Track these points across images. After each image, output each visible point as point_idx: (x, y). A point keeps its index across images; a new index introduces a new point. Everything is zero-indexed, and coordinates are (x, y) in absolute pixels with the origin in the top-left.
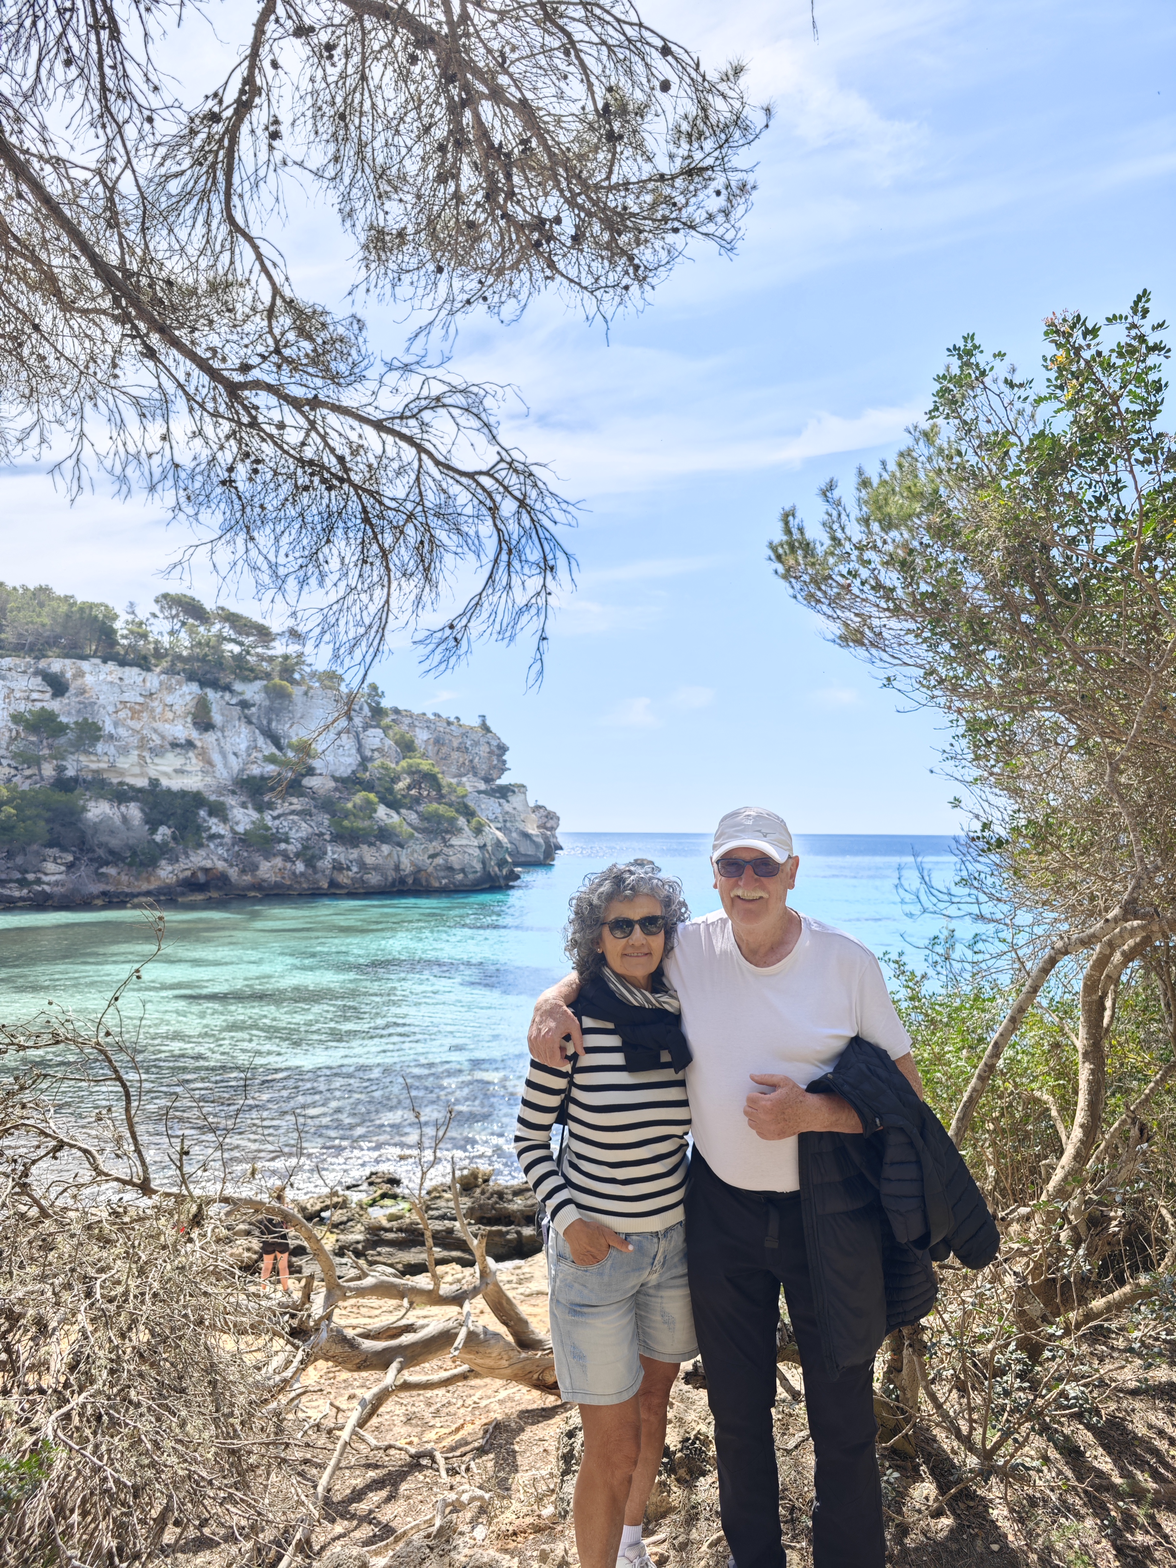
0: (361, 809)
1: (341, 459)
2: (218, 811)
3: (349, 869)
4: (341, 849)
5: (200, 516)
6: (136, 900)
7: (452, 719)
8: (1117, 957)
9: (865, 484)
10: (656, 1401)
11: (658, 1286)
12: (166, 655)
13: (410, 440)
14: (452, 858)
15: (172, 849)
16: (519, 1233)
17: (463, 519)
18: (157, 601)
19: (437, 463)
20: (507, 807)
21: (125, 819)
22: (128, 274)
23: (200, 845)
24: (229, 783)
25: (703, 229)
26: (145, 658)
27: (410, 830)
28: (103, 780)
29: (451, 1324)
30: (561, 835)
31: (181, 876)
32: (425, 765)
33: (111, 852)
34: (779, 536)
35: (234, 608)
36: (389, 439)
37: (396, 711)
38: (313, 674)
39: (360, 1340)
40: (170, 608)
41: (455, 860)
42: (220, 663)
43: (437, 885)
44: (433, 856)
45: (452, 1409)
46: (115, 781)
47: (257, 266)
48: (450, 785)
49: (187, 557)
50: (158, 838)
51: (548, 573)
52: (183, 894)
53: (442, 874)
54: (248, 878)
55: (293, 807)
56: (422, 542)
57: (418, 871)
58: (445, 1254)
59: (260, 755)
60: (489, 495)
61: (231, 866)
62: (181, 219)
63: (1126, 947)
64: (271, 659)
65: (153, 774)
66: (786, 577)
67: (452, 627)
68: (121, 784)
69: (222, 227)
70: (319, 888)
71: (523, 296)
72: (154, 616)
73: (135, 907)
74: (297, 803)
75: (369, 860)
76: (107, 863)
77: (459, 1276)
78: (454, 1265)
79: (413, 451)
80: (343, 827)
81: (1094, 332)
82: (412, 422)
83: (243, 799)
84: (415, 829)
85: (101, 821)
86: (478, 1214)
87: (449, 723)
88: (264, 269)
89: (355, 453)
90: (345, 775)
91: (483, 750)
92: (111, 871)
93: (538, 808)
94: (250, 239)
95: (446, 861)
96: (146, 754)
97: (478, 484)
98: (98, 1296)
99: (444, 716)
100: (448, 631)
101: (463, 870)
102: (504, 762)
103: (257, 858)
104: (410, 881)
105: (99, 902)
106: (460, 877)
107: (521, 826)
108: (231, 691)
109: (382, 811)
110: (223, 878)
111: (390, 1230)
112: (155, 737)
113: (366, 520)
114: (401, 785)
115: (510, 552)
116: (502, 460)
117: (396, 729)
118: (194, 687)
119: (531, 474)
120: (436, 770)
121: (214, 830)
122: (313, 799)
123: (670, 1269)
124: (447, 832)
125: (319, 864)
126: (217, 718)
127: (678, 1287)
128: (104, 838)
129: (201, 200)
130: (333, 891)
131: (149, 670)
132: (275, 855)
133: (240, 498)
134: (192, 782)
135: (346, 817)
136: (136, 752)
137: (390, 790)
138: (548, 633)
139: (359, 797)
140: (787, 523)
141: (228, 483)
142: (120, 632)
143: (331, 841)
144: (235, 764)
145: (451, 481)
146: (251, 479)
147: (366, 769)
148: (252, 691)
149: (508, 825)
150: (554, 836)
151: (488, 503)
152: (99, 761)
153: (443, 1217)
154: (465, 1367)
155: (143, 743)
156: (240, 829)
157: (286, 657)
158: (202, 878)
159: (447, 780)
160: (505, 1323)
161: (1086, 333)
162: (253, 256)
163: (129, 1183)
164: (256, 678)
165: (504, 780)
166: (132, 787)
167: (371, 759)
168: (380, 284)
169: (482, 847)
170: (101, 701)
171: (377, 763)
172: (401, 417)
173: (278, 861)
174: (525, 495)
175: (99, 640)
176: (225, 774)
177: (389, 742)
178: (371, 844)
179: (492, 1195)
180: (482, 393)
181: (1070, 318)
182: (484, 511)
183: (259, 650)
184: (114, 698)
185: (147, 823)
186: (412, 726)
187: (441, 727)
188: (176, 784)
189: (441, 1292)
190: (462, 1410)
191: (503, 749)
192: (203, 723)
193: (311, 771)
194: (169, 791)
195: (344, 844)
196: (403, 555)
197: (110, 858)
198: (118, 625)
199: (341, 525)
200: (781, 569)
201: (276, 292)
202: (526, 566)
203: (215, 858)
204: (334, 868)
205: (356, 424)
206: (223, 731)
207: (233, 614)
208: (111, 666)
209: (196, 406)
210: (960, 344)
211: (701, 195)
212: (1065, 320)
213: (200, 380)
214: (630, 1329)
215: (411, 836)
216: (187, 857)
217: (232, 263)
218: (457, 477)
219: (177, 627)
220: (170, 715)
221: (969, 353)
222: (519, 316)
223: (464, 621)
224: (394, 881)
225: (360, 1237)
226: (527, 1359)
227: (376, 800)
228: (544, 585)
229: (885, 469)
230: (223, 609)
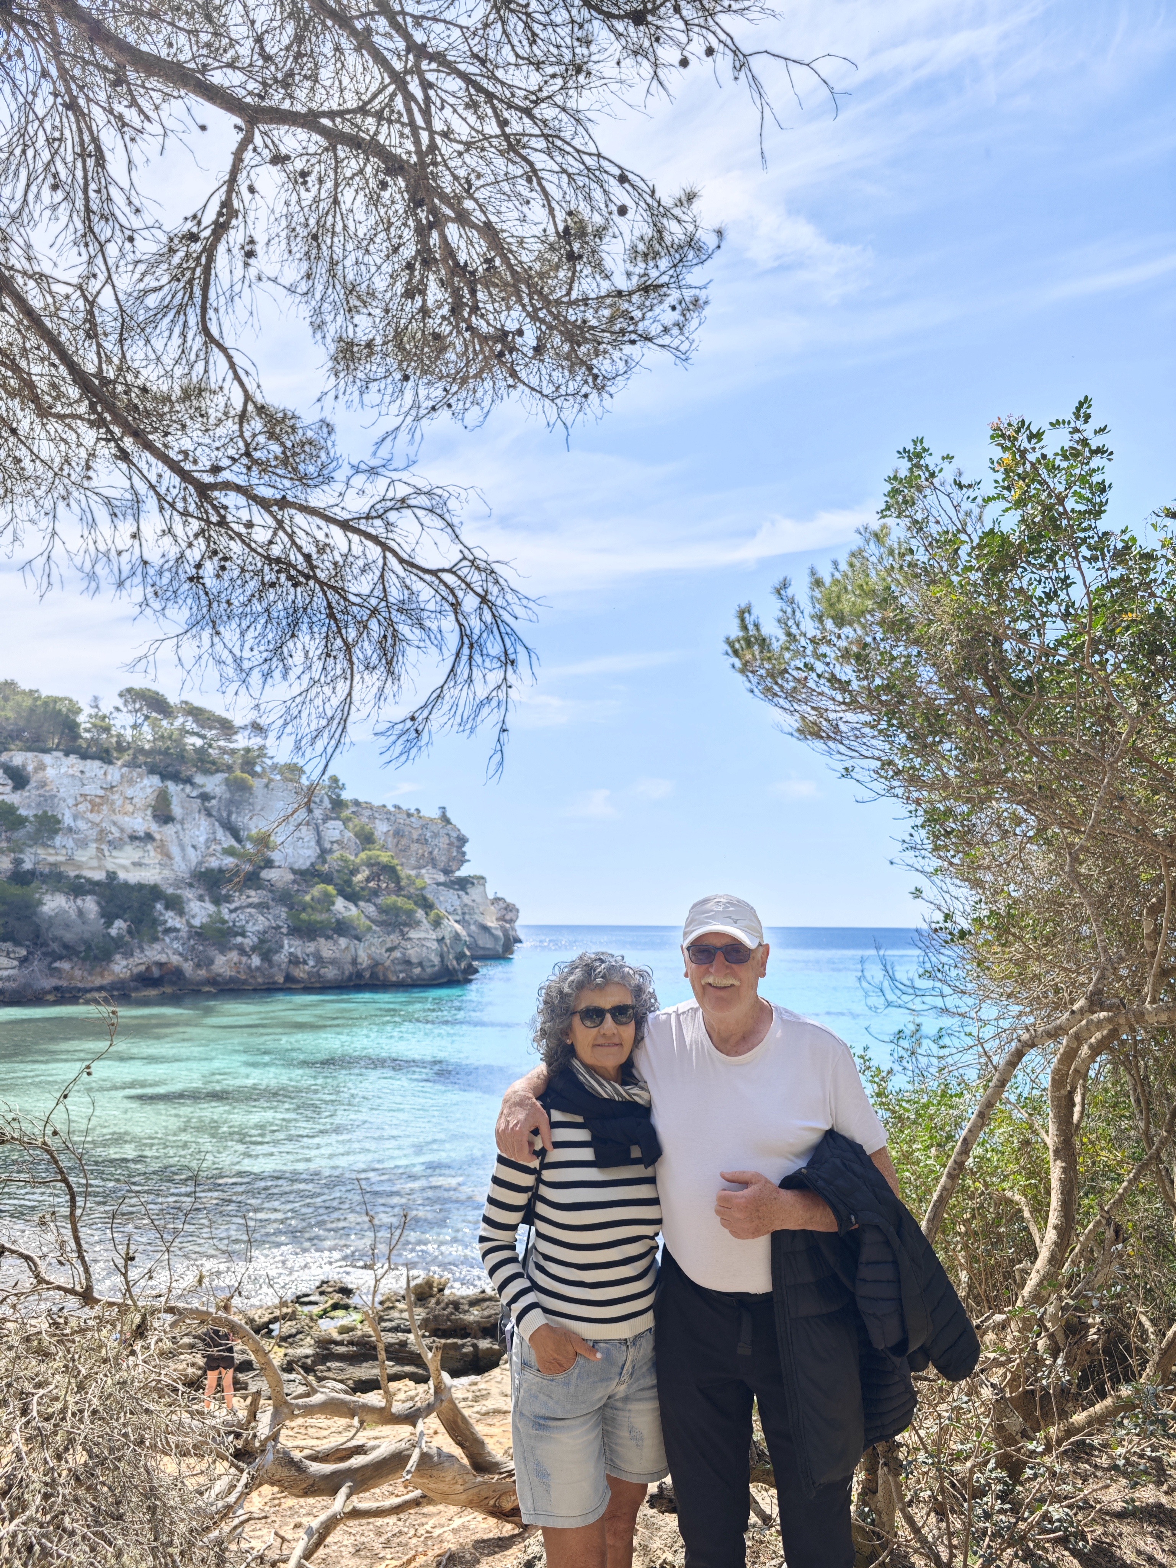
0: (319, 901)
1: (308, 557)
2: (175, 904)
3: (305, 963)
4: (297, 942)
5: (167, 611)
6: (88, 996)
7: (412, 811)
8: (1085, 1050)
9: (818, 583)
10: (622, 1526)
11: (626, 1399)
12: (129, 748)
13: (375, 539)
14: (411, 952)
15: (127, 943)
16: (475, 1346)
17: (425, 614)
18: (121, 695)
19: (401, 561)
20: (466, 899)
21: (81, 913)
22: (105, 381)
23: (155, 939)
24: (187, 876)
25: (660, 341)
26: (107, 751)
27: (368, 923)
28: (60, 873)
29: (403, 1445)
30: (520, 927)
31: (136, 971)
32: (384, 857)
33: (66, 946)
34: (735, 632)
35: (198, 701)
36: (355, 538)
37: (357, 803)
38: (275, 767)
39: (308, 1462)
40: (134, 702)
41: (413, 954)
42: (181, 757)
43: (394, 979)
44: (390, 950)
45: (403, 1539)
46: (72, 874)
47: (230, 375)
48: (409, 877)
49: (152, 651)
50: (113, 932)
51: (509, 667)
52: (136, 989)
53: (399, 968)
54: (202, 973)
55: (250, 900)
56: (385, 637)
57: (376, 964)
58: (398, 1369)
59: (219, 848)
60: (452, 591)
61: (186, 960)
62: (158, 331)
63: (1093, 1040)
64: (233, 752)
65: (111, 867)
66: (743, 671)
67: (413, 719)
68: (78, 877)
69: (198, 338)
70: (275, 983)
71: (486, 404)
72: (118, 709)
73: (87, 1002)
74: (255, 896)
75: (326, 953)
76: (61, 958)
77: (413, 1393)
78: (407, 1381)
79: (379, 549)
80: (300, 920)
81: (1039, 436)
82: (378, 522)
83: (200, 892)
84: (374, 921)
85: (57, 915)
86: (432, 1326)
87: (409, 815)
88: (237, 377)
89: (321, 550)
90: (304, 867)
91: (443, 842)
92: (65, 965)
93: (497, 900)
94: (223, 349)
95: (404, 954)
96: (105, 847)
97: (441, 581)
98: (35, 1413)
99: (404, 807)
100: (409, 723)
101: (420, 964)
102: (464, 854)
103: (213, 952)
104: (367, 975)
105: (51, 998)
106: (417, 971)
107: (480, 919)
108: (192, 784)
109: (340, 904)
110: (178, 972)
111: (340, 1343)
112: (114, 829)
113: (331, 615)
114: (359, 877)
115: (471, 646)
116: (464, 558)
117: (356, 821)
118: (155, 780)
119: (492, 572)
120: (395, 862)
121: (170, 923)
122: (271, 891)
123: (638, 1379)
124: (405, 924)
125: (276, 958)
126: (177, 810)
127: (646, 1399)
128: (59, 932)
129: (178, 312)
130: (288, 985)
131: (110, 763)
132: (230, 949)
133: (207, 594)
134: (149, 876)
135: (304, 910)
136: (95, 845)
137: (349, 883)
138: (508, 725)
139: (318, 890)
140: (743, 620)
141: (195, 579)
142: (83, 726)
143: (288, 934)
144: (193, 857)
145: (414, 578)
146: (218, 576)
147: (324, 861)
148: (213, 784)
149: (467, 917)
150: (513, 929)
151: (451, 599)
152: (57, 854)
153: (396, 1329)
154: (418, 1493)
155: (102, 836)
156: (196, 922)
157: (248, 750)
158: (156, 972)
159: (406, 872)
160: (460, 1444)
161: (1030, 437)
162: (226, 365)
163: (72, 1291)
164: (217, 771)
165: (463, 872)
166: (89, 881)
167: (330, 851)
168: (349, 392)
169: (441, 941)
170: (62, 794)
171: (336, 855)
172: (368, 517)
173: (234, 955)
174: (486, 592)
175: (62, 733)
176: (183, 867)
177: (349, 834)
178: (328, 938)
179: (447, 1305)
180: (446, 495)
181: (1014, 423)
182: (447, 606)
183: (222, 743)
184: (75, 791)
185: (103, 916)
186: (372, 818)
187: (401, 818)
188: (133, 877)
189: (394, 1410)
190: (414, 1541)
191: (463, 840)
192: (163, 816)
193: (269, 864)
194: (126, 884)
195: (301, 937)
196: (367, 649)
197: (64, 952)
198: (82, 719)
199: (306, 620)
200: (738, 663)
201: (248, 398)
202: (487, 660)
203: (170, 953)
204: (290, 962)
205: (322, 524)
206: (182, 824)
207: (196, 708)
208: (73, 759)
209: (166, 506)
210: (910, 447)
211: (657, 310)
212: (1010, 425)
213: (171, 480)
214: (597, 1444)
215: (369, 929)
216: (142, 951)
217: (206, 371)
218: (421, 574)
219: (140, 721)
220: (130, 808)
221: (919, 456)
222: (483, 422)
223: (426, 713)
224: (351, 975)
225: (309, 1351)
226: (484, 1483)
227: (334, 892)
228: (505, 679)
229: (837, 569)
230: (186, 703)
